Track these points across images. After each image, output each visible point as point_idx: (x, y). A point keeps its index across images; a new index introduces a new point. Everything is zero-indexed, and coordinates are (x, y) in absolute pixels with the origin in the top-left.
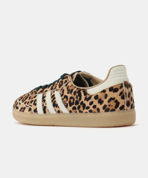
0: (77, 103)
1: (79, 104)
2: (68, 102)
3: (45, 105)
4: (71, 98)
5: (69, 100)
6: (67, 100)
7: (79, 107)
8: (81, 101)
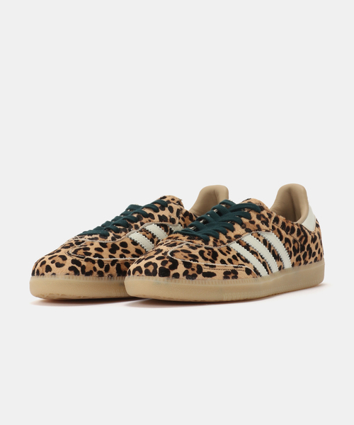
0: (303, 249)
1: (306, 250)
2: (291, 249)
3: (262, 260)
4: (295, 241)
5: (292, 245)
6: (290, 246)
7: (305, 256)
8: (307, 244)
